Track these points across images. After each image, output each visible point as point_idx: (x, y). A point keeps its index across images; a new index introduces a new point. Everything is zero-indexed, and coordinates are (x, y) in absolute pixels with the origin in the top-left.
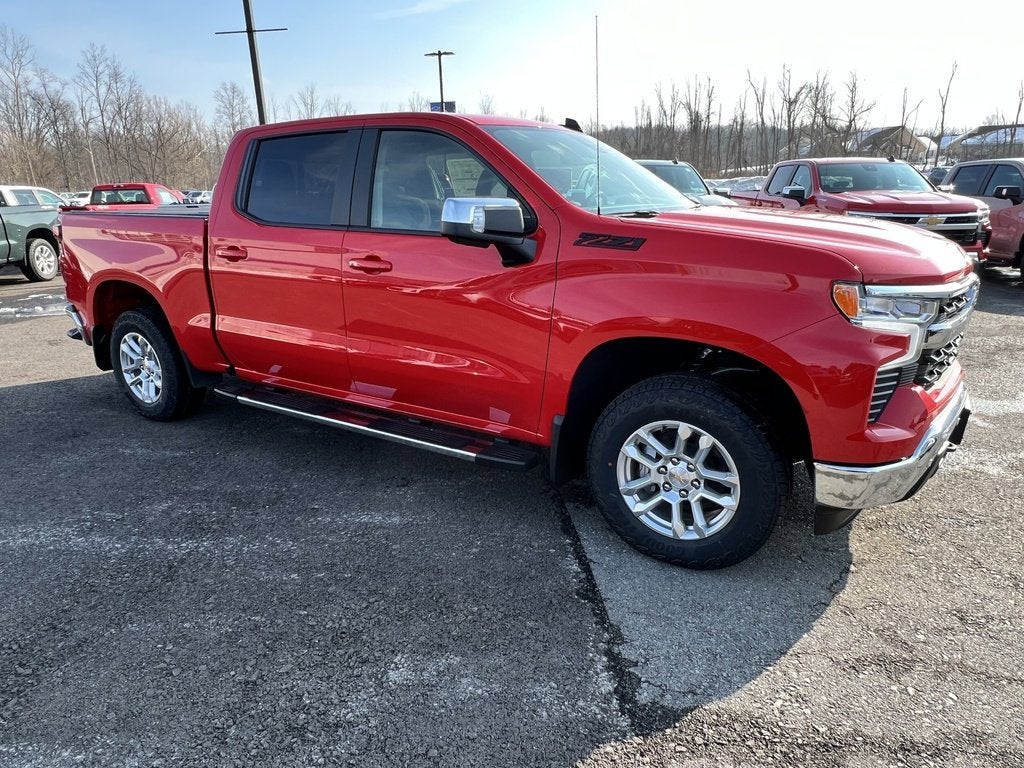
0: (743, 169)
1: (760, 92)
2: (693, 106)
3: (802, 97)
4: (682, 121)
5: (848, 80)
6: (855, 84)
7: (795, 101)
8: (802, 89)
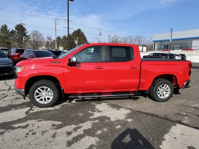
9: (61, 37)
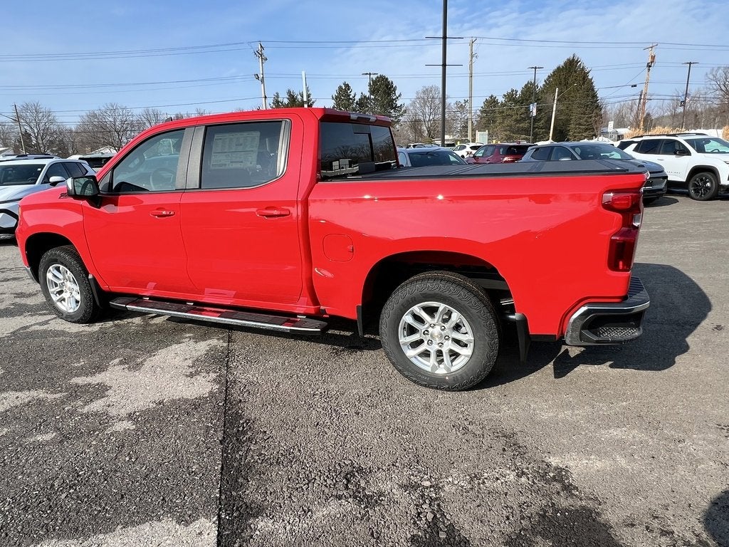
9: (501, 99)
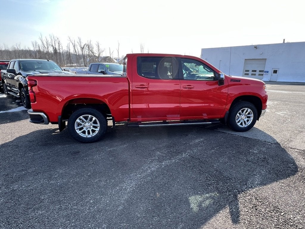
0: (72, 65)
1: (74, 44)
2: (54, 46)
3: (85, 47)
4: (51, 50)
5: (96, 43)
6: (98, 45)
7: (83, 48)
8: (85, 45)
